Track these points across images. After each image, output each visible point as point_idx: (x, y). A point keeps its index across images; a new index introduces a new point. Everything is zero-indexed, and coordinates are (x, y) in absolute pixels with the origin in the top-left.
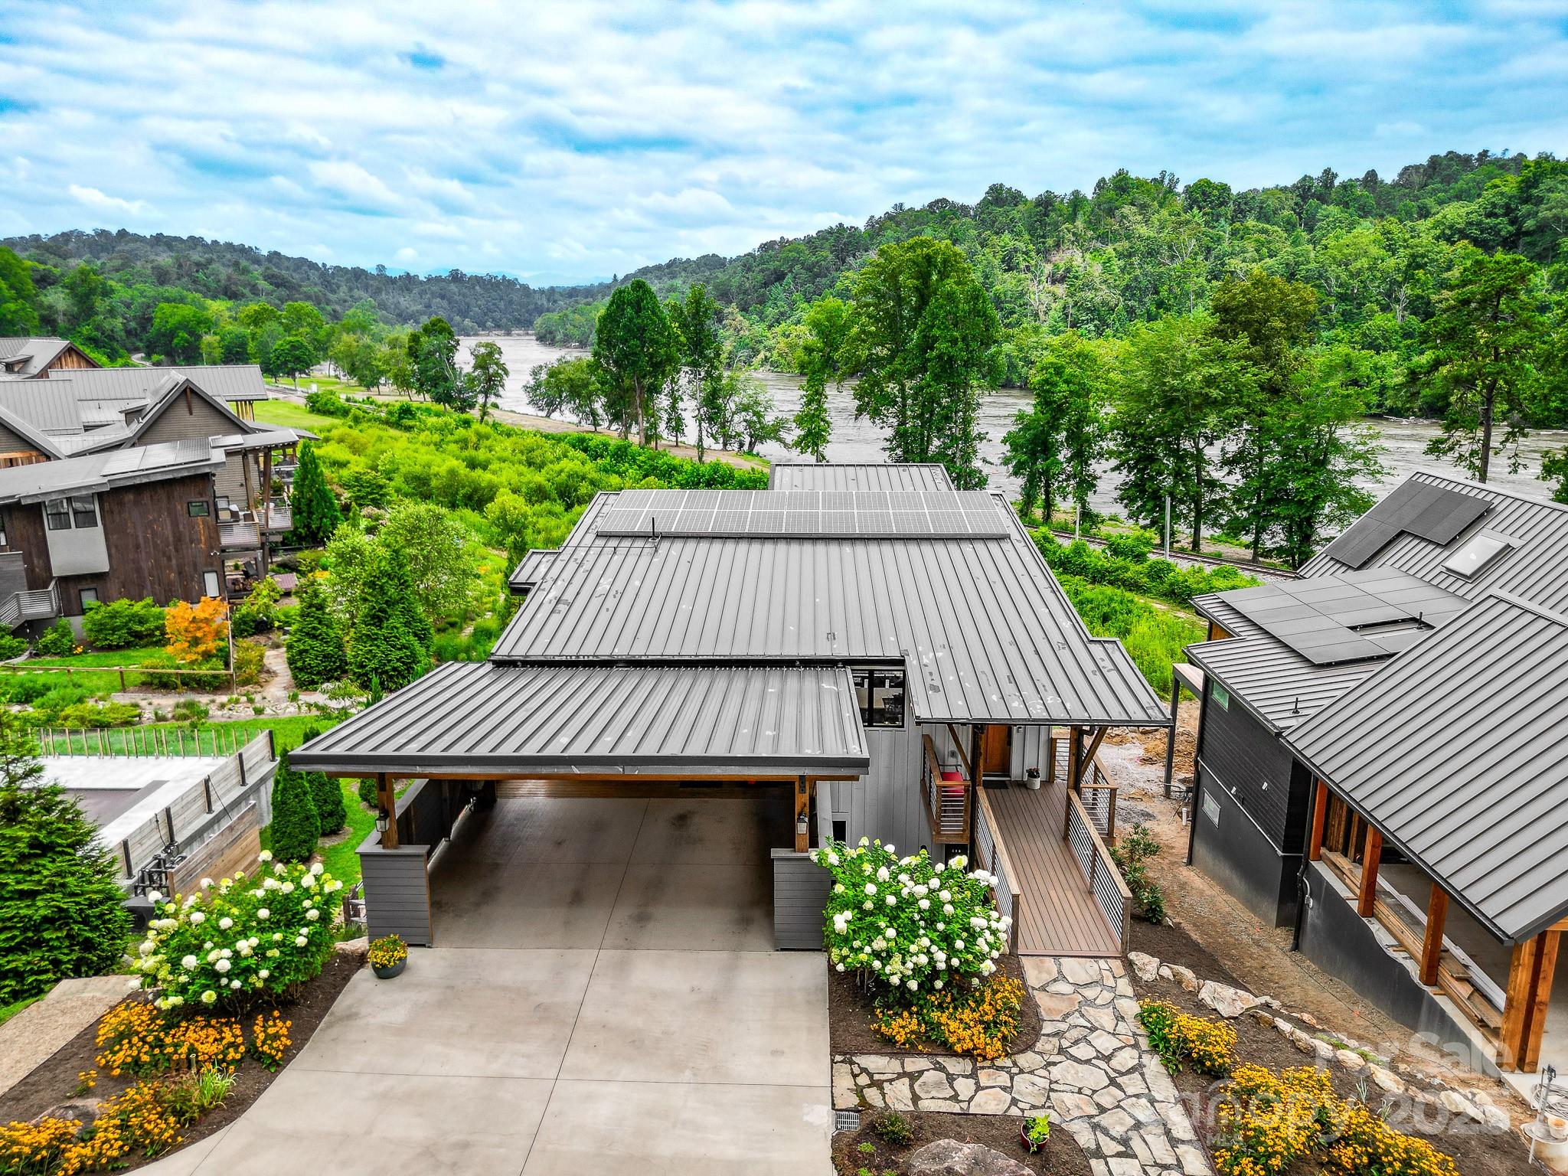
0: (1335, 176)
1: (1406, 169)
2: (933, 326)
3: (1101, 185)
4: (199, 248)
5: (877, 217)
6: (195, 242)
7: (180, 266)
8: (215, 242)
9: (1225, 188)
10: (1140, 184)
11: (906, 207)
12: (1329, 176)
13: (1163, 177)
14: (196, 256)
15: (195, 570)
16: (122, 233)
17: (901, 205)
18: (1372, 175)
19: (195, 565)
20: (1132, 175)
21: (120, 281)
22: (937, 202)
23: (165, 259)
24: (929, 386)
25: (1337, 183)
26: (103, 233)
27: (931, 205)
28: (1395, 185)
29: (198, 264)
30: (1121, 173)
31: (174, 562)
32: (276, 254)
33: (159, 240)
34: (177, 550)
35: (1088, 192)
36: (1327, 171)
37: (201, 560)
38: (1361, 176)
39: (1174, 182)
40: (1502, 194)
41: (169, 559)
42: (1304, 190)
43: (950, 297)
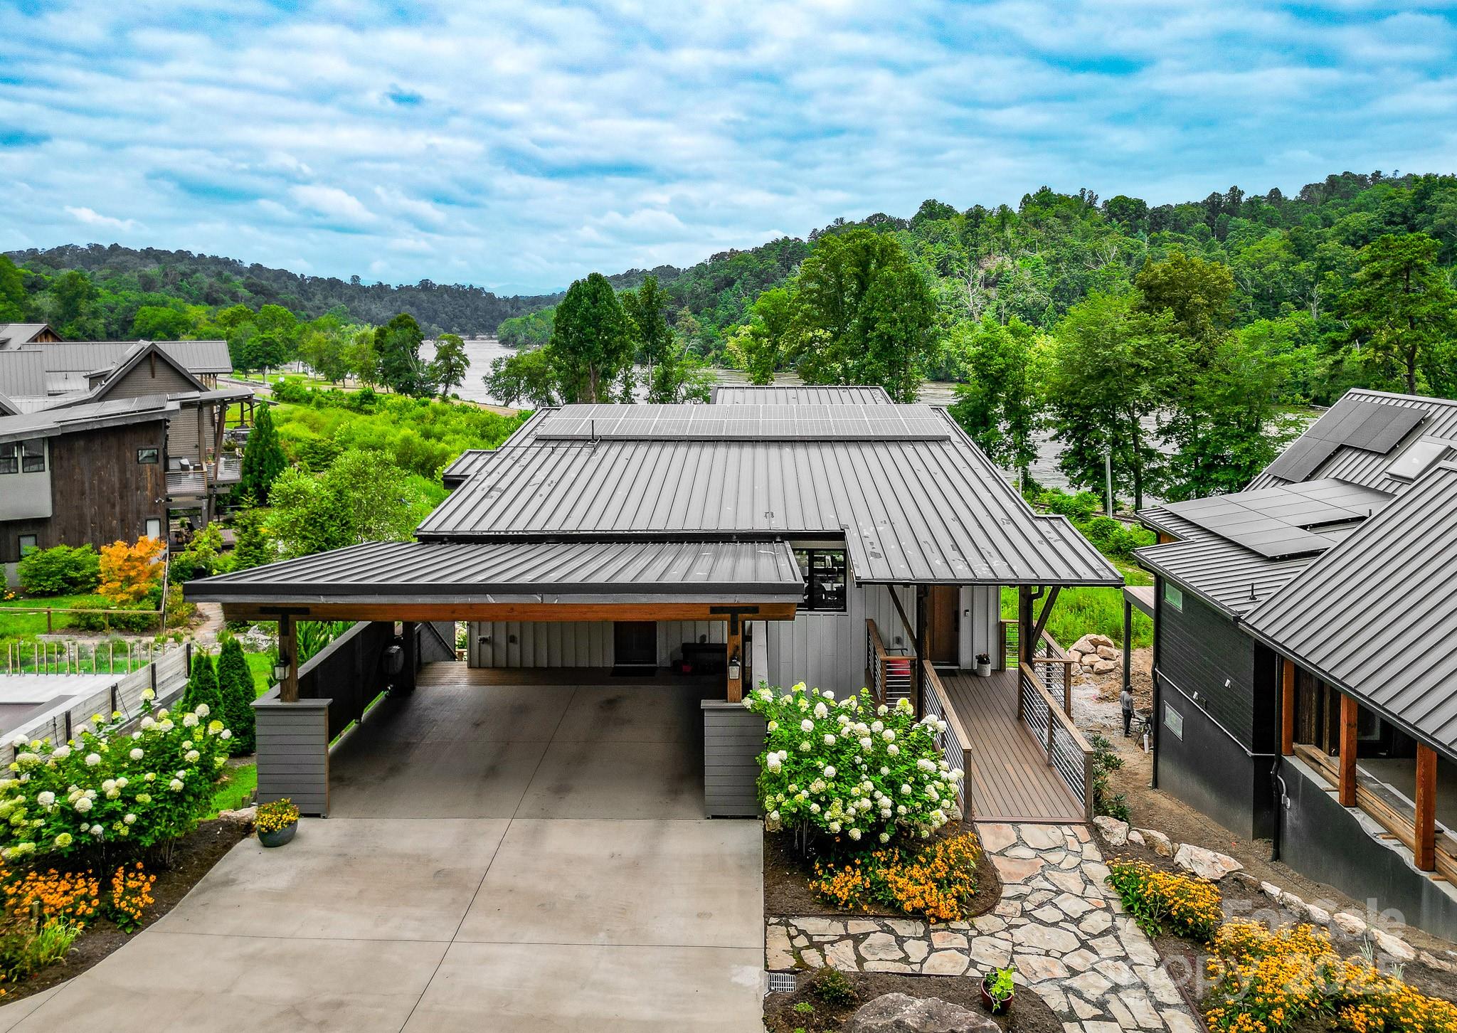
0: (1242, 193)
1: (1307, 187)
2: (873, 309)
3: (1026, 200)
4: (186, 261)
5: (819, 230)
6: (183, 255)
7: (166, 275)
8: (202, 256)
9: (1141, 204)
10: (1062, 199)
11: (847, 221)
12: (1235, 193)
13: (1083, 194)
14: (182, 267)
15: (138, 518)
16: (115, 248)
17: (842, 219)
18: (1275, 193)
19: (139, 512)
20: (1055, 191)
21: (107, 288)
22: (875, 216)
23: (152, 269)
24: (871, 363)
25: (1244, 199)
26: (97, 248)
27: (869, 219)
28: (1298, 202)
29: (184, 274)
30: (1044, 190)
31: (117, 509)
32: (259, 266)
33: (150, 254)
34: (122, 498)
35: (1015, 207)
36: (1234, 189)
37: (144, 508)
38: (1266, 194)
39: (1093, 199)
40: (1398, 204)
41: (113, 506)
42: (1213, 205)
43: (889, 282)
